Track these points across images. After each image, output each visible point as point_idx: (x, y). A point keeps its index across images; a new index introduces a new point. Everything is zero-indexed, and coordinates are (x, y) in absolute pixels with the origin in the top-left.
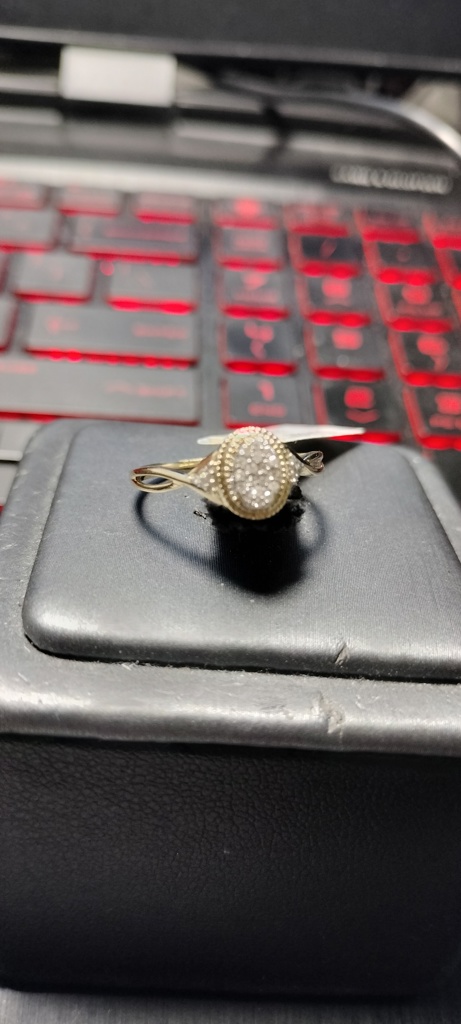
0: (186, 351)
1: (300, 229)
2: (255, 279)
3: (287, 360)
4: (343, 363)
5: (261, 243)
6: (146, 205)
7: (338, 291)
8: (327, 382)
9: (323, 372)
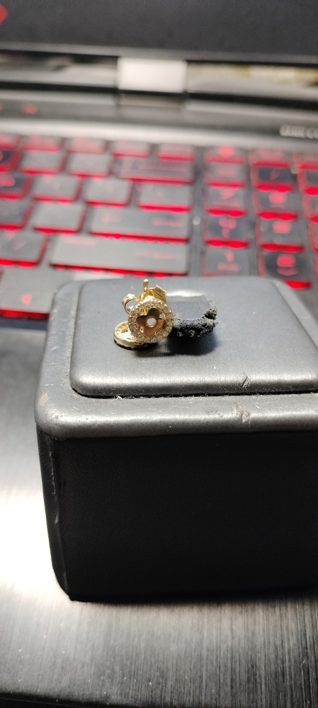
0: (183, 234)
1: (258, 164)
2: (227, 193)
3: (243, 239)
4: (278, 241)
5: (233, 172)
6: (164, 151)
7: (278, 200)
8: (266, 253)
9: (266, 246)
